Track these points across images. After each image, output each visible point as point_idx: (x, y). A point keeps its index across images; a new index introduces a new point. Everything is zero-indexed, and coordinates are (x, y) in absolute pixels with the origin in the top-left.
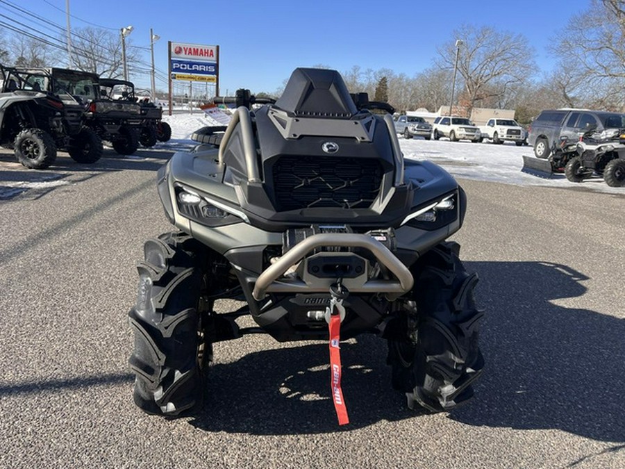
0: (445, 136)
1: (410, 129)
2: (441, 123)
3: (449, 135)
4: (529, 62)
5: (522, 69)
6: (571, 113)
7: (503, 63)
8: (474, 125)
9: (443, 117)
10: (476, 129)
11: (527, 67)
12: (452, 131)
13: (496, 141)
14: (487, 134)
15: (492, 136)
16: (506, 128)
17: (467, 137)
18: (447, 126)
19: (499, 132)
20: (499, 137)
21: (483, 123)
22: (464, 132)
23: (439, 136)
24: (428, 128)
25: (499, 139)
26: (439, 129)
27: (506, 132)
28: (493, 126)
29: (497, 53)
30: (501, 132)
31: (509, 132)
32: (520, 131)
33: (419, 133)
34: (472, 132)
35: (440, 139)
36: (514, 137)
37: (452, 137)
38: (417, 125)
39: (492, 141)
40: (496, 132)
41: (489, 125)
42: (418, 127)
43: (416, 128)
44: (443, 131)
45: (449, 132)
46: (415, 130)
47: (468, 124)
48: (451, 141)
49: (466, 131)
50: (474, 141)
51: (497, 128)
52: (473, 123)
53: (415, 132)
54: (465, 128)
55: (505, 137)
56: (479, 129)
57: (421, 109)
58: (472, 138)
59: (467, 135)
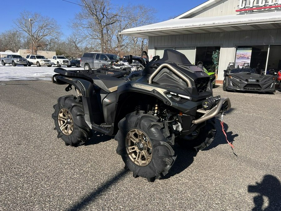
0: (34, 64)
1: (15, 61)
2: (30, 58)
3: (36, 64)
4: (59, 31)
5: (57, 34)
6: (96, 54)
7: (47, 30)
8: (47, 59)
9: (31, 55)
10: (49, 61)
11: (59, 33)
12: (38, 62)
13: (59, 66)
14: (53, 63)
15: (56, 63)
16: (62, 60)
17: (45, 65)
18: (34, 60)
19: (59, 62)
20: (60, 64)
21: (51, 58)
22: (43, 62)
23: (30, 64)
24: (25, 61)
25: (60, 65)
26: (30, 61)
27: (62, 62)
28: (56, 59)
29: (44, 26)
30: (60, 62)
31: (64, 61)
32: (68, 61)
33: (21, 63)
34: (47, 62)
35: (31, 66)
36: (66, 64)
37: (38, 65)
38: (19, 59)
39: (56, 66)
40: (58, 62)
41: (53, 58)
42: (19, 60)
43: (18, 60)
44: (32, 62)
45: (36, 62)
46: (18, 62)
47: (44, 59)
48: (38, 66)
49: (45, 62)
50: (49, 66)
51: (58, 60)
52: (46, 58)
53: (19, 63)
54: (44, 60)
55: (62, 64)
56: (50, 61)
57: (8, 51)
58: (48, 65)
59: (45, 64)
